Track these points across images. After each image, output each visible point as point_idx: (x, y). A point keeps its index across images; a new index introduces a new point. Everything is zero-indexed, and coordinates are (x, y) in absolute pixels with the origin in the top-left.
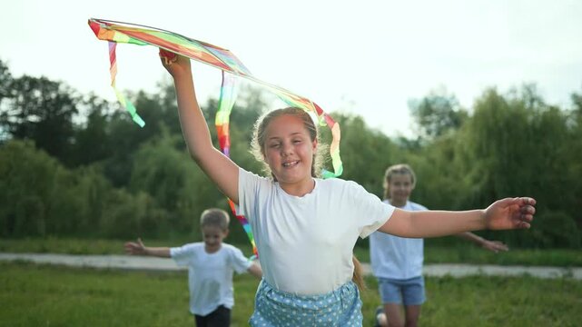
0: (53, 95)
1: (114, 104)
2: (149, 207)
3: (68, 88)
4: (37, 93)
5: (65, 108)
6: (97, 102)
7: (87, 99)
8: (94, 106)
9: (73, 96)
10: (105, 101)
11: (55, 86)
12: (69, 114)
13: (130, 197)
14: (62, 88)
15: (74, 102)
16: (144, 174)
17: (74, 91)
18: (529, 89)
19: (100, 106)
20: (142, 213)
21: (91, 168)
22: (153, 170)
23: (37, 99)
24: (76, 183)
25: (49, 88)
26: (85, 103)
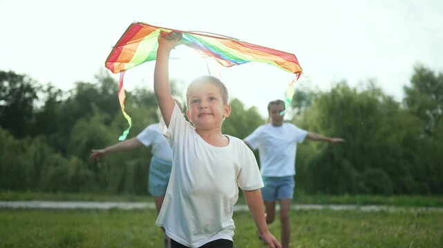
0: (18, 85)
1: (66, 93)
2: (78, 168)
3: (31, 79)
4: (6, 84)
5: (27, 95)
6: (53, 91)
7: (45, 88)
8: (50, 94)
9: (34, 85)
10: (60, 91)
11: (21, 78)
12: (30, 99)
13: (65, 160)
14: (26, 80)
15: (35, 90)
16: (78, 143)
17: (36, 82)
18: (372, 83)
19: (56, 94)
20: (72, 172)
21: (37, 139)
22: (85, 140)
23: (6, 88)
24: (24, 150)
25: (15, 79)
26: (44, 92)
